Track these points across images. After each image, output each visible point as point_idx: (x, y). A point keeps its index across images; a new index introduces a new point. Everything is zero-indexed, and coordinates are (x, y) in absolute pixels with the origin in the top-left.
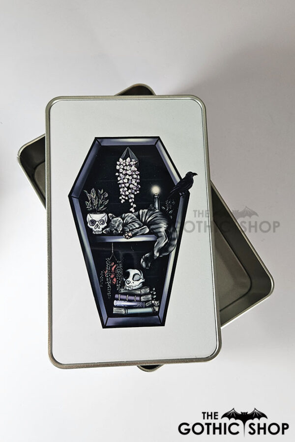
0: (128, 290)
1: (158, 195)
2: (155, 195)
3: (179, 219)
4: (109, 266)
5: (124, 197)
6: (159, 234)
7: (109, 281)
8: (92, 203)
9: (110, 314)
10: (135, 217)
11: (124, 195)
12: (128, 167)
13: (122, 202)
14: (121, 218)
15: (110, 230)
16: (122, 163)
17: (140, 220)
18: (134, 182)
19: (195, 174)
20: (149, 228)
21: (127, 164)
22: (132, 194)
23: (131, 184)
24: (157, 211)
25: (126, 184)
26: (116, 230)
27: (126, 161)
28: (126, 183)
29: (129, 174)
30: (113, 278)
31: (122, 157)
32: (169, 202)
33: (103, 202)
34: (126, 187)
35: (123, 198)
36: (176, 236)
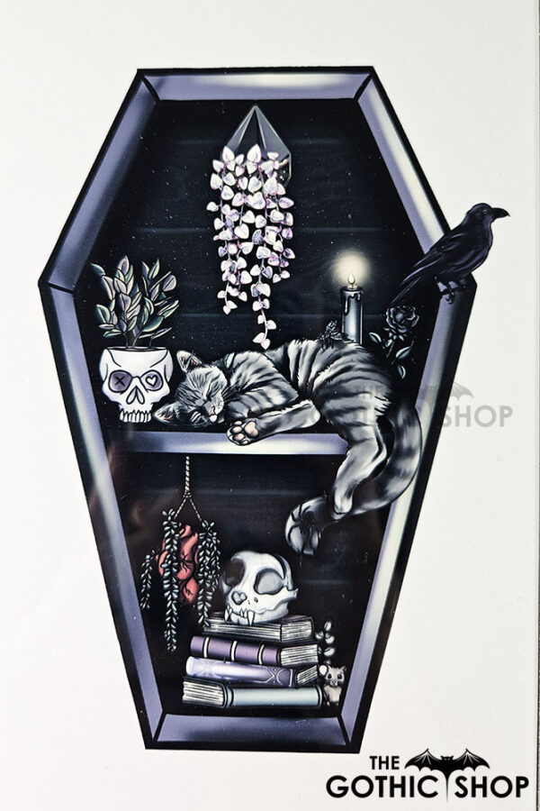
0: (238, 624)
1: (359, 289)
2: (345, 289)
3: (431, 378)
4: (172, 536)
5: (234, 293)
6: (356, 433)
7: (171, 589)
8: (119, 311)
9: (173, 703)
10: (271, 368)
11: (234, 286)
12: (254, 179)
13: (227, 310)
14: (222, 368)
15: (182, 411)
16: (231, 167)
17: (288, 378)
18: (271, 237)
19: (501, 213)
20: (319, 408)
21: (251, 170)
22: (265, 280)
23: (263, 243)
24: (352, 346)
25: (244, 245)
26: (202, 410)
27: (245, 159)
28: (242, 241)
29: (257, 207)
30: (187, 580)
31: (231, 142)
32: (400, 316)
33: (157, 309)
34: (242, 255)
35: (229, 297)
36: (415, 442)
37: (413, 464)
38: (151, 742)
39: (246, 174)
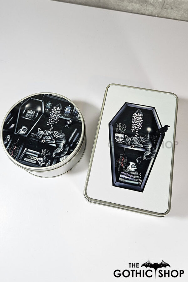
0: (128, 171)
2: (148, 131)
3: (158, 145)
4: (121, 158)
6: (147, 149)
7: (120, 165)
8: (119, 129)
9: (118, 180)
11: (134, 129)
15: (125, 142)
16: (135, 115)
17: (139, 141)
20: (143, 145)
22: (138, 129)
23: (138, 124)
24: (148, 139)
26: (127, 143)
29: (138, 120)
31: (136, 112)
32: (155, 136)
33: (124, 130)
36: (155, 152)
37: (155, 155)
38: (114, 185)
39: (137, 116)
